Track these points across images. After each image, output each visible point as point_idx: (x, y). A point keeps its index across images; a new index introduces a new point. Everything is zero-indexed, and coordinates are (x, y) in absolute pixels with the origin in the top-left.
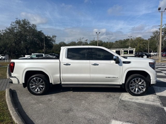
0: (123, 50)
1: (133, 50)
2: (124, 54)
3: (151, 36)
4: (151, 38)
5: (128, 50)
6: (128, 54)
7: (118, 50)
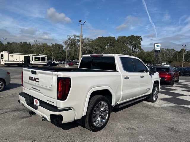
0: (34, 57)
1: (45, 57)
2: (35, 61)
3: (51, 44)
4: (52, 46)
5: (40, 57)
6: (40, 61)
7: (28, 56)
